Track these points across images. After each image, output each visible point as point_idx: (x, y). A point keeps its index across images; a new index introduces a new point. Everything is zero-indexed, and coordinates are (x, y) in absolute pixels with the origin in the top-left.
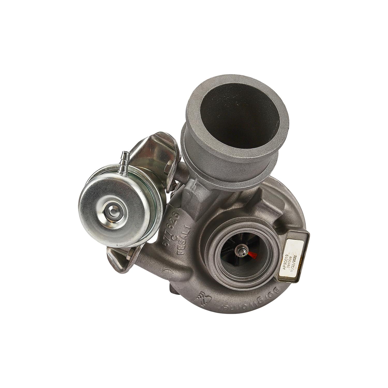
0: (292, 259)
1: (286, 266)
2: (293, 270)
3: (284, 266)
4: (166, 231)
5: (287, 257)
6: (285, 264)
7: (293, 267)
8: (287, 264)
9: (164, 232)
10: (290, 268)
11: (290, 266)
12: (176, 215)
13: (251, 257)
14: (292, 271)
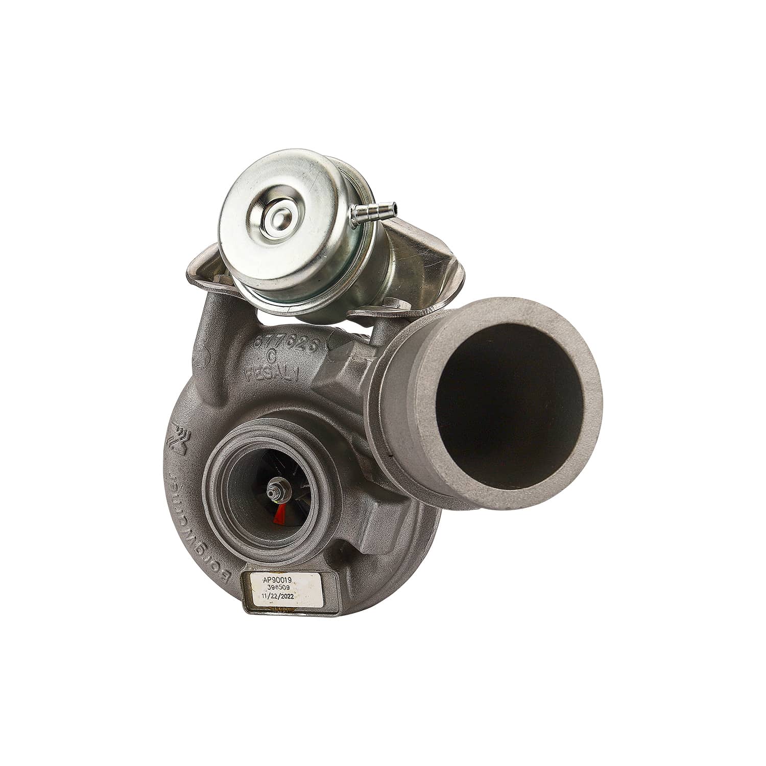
0: (287, 592)
1: (271, 583)
2: (267, 598)
3: (269, 579)
4: (281, 336)
5: (287, 580)
6: (274, 579)
7: (271, 596)
8: (275, 584)
9: (280, 334)
10: (269, 591)
11: (272, 591)
12: (314, 346)
13: (274, 513)
14: (264, 596)
